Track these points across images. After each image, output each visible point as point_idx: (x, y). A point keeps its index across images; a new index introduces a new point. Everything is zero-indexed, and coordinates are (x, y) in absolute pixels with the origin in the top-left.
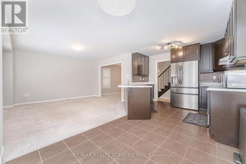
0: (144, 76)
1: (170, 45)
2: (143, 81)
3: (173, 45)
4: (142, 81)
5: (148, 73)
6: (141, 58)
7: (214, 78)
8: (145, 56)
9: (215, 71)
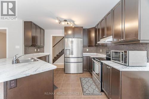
0: (39, 47)
1: (66, 23)
2: (39, 52)
3: (69, 23)
4: (37, 52)
5: (44, 45)
6: (36, 29)
7: (87, 50)
8: (40, 28)
9: (89, 46)
